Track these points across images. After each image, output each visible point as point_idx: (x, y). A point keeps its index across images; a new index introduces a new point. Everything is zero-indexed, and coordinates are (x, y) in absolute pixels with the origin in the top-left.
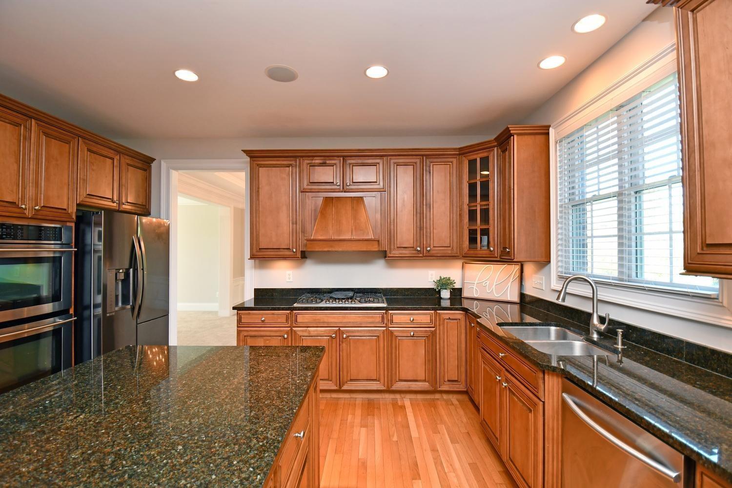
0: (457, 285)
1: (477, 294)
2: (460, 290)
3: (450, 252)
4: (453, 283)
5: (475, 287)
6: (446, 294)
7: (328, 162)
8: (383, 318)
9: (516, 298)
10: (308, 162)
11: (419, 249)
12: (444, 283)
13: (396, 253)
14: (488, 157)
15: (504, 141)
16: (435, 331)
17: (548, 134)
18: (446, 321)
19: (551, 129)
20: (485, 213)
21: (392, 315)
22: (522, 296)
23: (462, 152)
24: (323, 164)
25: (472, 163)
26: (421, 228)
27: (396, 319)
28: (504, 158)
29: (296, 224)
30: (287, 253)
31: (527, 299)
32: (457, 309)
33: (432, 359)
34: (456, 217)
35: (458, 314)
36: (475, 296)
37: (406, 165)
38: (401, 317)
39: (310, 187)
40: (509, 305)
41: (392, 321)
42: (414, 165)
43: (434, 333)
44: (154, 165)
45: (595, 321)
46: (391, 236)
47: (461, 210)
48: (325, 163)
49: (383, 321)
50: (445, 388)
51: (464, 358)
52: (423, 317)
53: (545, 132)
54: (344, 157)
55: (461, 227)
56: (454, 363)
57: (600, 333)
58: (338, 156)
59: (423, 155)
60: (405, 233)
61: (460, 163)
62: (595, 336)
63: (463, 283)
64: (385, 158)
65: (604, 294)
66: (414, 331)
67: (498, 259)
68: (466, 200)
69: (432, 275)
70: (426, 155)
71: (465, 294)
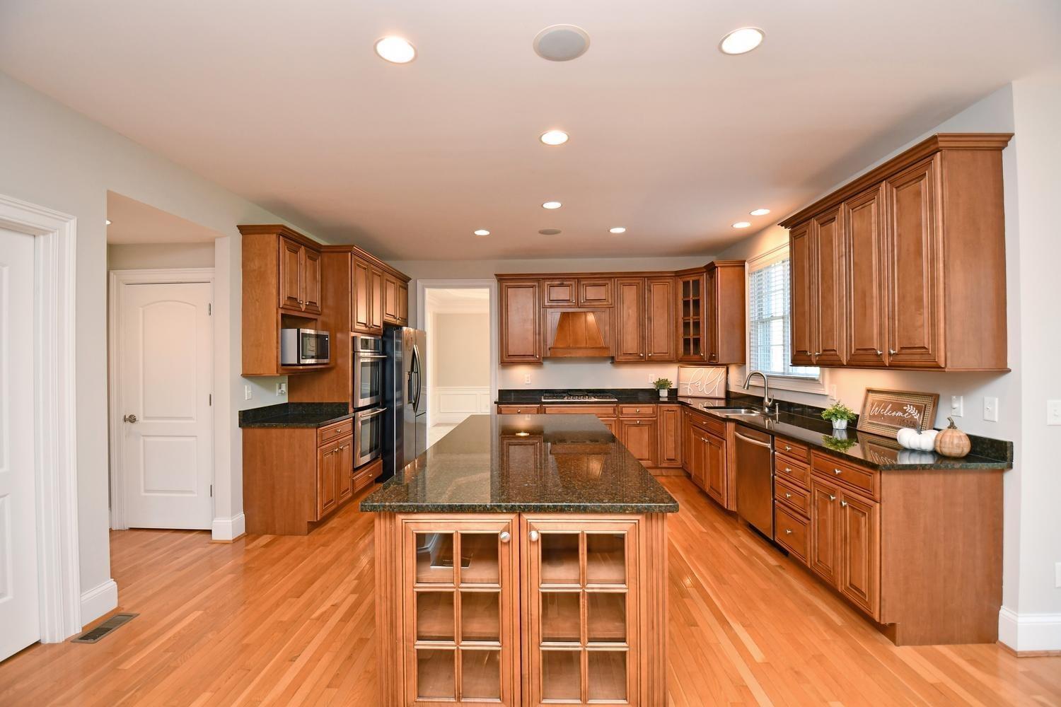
0: (674, 386)
1: (690, 393)
2: (676, 391)
3: (667, 357)
4: (670, 384)
5: (689, 387)
6: (664, 393)
7: (565, 283)
8: (614, 410)
9: (722, 395)
10: (548, 283)
11: (642, 355)
12: (662, 384)
13: (622, 358)
14: (699, 280)
15: (711, 269)
16: (657, 419)
17: (744, 266)
18: (665, 412)
19: (746, 263)
20: (697, 325)
21: (622, 408)
22: (728, 393)
23: (678, 274)
24: (561, 285)
25: (686, 284)
26: (643, 338)
27: (625, 411)
28: (711, 283)
29: (539, 334)
30: (532, 359)
31: (732, 396)
32: (673, 403)
33: (654, 443)
34: (672, 328)
35: (674, 406)
36: (689, 394)
37: (631, 285)
38: (629, 409)
39: (550, 304)
40: (717, 401)
41: (622, 412)
42: (638, 284)
43: (656, 422)
44: (410, 284)
45: (766, 400)
46: (619, 345)
47: (677, 322)
48: (563, 284)
49: (615, 413)
50: (665, 465)
51: (679, 442)
52: (647, 409)
53: (742, 265)
54: (578, 279)
55: (677, 337)
56: (671, 445)
57: (769, 407)
58: (574, 278)
59: (645, 277)
60: (630, 342)
61: (676, 283)
62: (767, 410)
63: (678, 384)
64: (613, 280)
65: (773, 384)
66: (640, 421)
67: (707, 362)
68: (681, 314)
69: (652, 377)
70: (647, 277)
71: (680, 393)
